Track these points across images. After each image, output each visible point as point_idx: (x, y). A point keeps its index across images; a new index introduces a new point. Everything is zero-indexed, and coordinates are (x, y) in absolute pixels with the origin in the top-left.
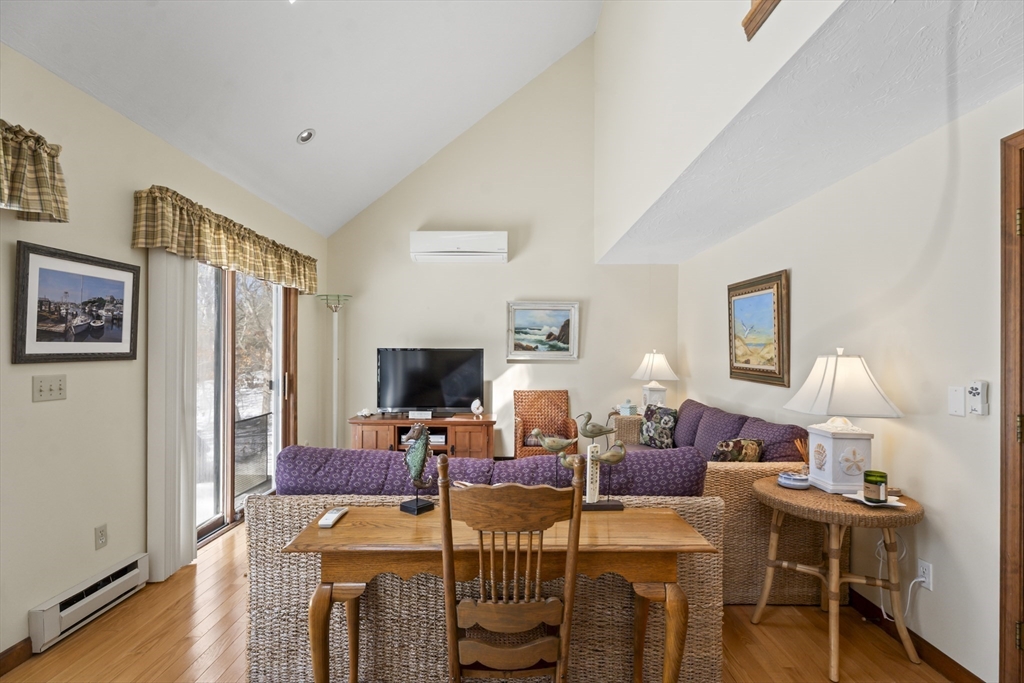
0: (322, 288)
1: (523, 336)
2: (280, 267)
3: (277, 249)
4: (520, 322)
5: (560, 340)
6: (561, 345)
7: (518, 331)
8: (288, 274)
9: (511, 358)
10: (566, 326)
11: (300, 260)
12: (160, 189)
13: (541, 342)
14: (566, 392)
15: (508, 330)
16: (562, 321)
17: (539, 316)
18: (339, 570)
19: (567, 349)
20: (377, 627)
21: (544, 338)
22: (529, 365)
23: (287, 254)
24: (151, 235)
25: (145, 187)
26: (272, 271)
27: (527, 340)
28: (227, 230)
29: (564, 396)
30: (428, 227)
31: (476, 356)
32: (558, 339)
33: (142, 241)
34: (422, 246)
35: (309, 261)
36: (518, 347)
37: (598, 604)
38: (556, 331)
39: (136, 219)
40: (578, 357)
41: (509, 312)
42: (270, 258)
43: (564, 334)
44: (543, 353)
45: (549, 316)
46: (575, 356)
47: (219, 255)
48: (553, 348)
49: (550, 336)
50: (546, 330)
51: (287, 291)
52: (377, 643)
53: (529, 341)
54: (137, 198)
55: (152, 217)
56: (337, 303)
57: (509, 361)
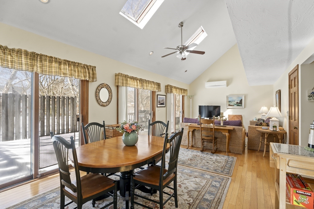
0: (188, 94)
1: (231, 103)
2: (182, 92)
3: (181, 89)
4: (230, 100)
5: (240, 103)
6: (240, 105)
7: (229, 102)
8: (183, 93)
9: (228, 108)
10: (241, 100)
11: (185, 90)
12: (168, 85)
13: (235, 104)
14: (241, 115)
15: (227, 102)
16: (240, 99)
17: (234, 98)
18: (190, 128)
19: (242, 106)
20: (195, 139)
21: (236, 103)
22: (232, 109)
23: (183, 90)
24: (167, 91)
25: (167, 85)
26: (181, 93)
27: (231, 104)
28: (175, 88)
29: (241, 116)
30: (209, 81)
31: (219, 107)
32: (239, 103)
33: (166, 92)
34: (208, 85)
35: (186, 90)
36: (229, 105)
37: (223, 139)
38: (239, 102)
39: (166, 89)
40: (245, 107)
41: (227, 98)
42: (181, 91)
43: (241, 102)
44: (236, 107)
45: (237, 98)
46: (244, 107)
47: (174, 92)
48: (238, 105)
49: (237, 103)
50: (236, 101)
51: (183, 96)
52: (195, 141)
53: (232, 104)
54: (166, 86)
55: (167, 89)
56: (191, 97)
57: (227, 108)
